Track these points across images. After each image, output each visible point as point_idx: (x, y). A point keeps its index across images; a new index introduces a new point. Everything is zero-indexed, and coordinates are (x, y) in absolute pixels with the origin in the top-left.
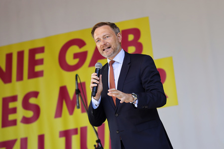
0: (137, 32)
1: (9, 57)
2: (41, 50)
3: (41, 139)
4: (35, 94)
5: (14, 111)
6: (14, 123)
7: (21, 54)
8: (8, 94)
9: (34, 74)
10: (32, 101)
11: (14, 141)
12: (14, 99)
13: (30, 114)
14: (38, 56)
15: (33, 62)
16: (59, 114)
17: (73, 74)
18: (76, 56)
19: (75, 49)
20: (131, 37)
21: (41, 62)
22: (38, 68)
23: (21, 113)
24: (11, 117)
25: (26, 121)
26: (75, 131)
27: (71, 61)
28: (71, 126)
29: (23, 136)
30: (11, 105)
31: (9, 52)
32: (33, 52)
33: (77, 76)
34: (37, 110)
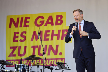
0: (61, 17)
1: (18, 19)
2: (29, 18)
3: (25, 47)
4: (25, 32)
5: (18, 37)
6: (17, 41)
7: (22, 18)
8: (16, 31)
9: (26, 26)
10: (24, 34)
11: (17, 47)
12: (18, 33)
13: (23, 39)
14: (28, 20)
15: (26, 22)
16: (32, 40)
17: (38, 27)
18: (40, 22)
19: (40, 19)
20: (59, 18)
21: (28, 22)
22: (27, 24)
23: (20, 38)
24: (16, 39)
25: (21, 41)
26: (37, 46)
27: (39, 23)
28: (36, 45)
29: (20, 46)
30: (17, 35)
31: (18, 17)
32: (26, 18)
33: (39, 28)
34: (25, 38)
